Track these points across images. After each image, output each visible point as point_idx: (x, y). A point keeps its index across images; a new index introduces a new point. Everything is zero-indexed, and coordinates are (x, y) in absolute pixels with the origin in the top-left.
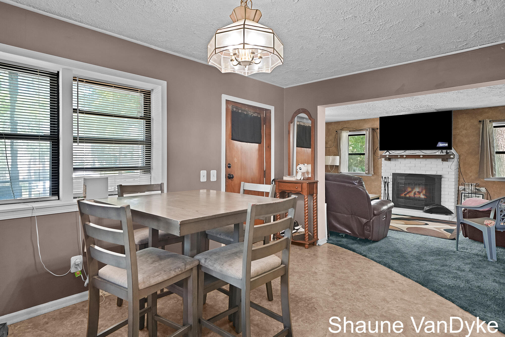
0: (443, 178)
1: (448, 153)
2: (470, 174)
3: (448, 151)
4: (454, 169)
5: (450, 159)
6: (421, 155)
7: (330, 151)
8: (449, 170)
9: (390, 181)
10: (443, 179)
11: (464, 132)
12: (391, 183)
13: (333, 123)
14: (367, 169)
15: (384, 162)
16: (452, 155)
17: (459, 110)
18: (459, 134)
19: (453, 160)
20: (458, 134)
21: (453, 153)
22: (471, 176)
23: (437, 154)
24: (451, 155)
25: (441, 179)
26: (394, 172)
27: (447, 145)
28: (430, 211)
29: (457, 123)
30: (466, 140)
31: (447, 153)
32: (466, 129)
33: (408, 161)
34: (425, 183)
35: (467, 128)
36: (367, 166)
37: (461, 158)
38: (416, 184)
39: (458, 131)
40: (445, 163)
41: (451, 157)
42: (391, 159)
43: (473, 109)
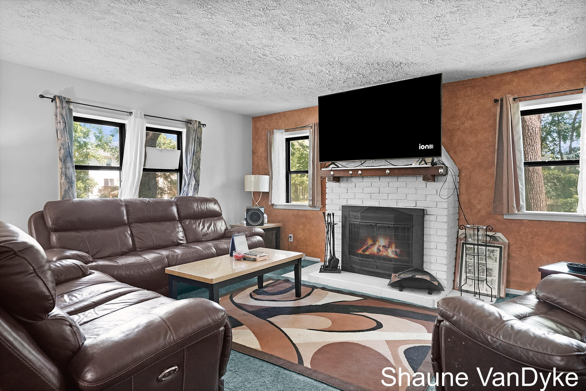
0: (427, 214)
1: (436, 164)
2: (479, 207)
3: (436, 160)
4: (446, 197)
5: (439, 177)
6: (387, 169)
7: (259, 166)
8: (438, 198)
9: (338, 220)
10: (426, 218)
11: (468, 124)
12: (340, 224)
13: (262, 118)
14: (311, 198)
15: (330, 185)
16: (442, 167)
17: (459, 82)
18: (458, 129)
19: (445, 177)
20: (457, 127)
21: (443, 164)
22: (479, 211)
23: (414, 166)
24: (439, 168)
25: (424, 216)
26: (345, 204)
27: (431, 147)
28: (400, 285)
29: (456, 107)
30: (471, 139)
31: (433, 164)
32: (471, 119)
33: (367, 182)
34: (396, 226)
35: (473, 115)
36: (311, 193)
37: (463, 174)
38: (380, 227)
39: (458, 123)
40: (430, 184)
41: (440, 171)
42: (341, 179)
43: (484, 77)
